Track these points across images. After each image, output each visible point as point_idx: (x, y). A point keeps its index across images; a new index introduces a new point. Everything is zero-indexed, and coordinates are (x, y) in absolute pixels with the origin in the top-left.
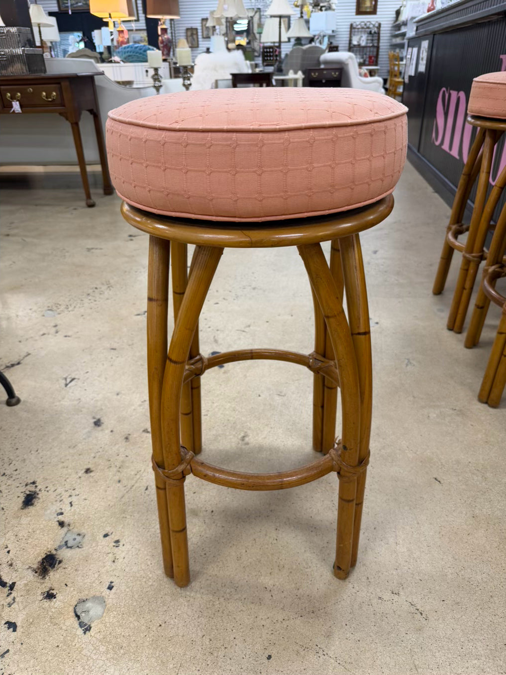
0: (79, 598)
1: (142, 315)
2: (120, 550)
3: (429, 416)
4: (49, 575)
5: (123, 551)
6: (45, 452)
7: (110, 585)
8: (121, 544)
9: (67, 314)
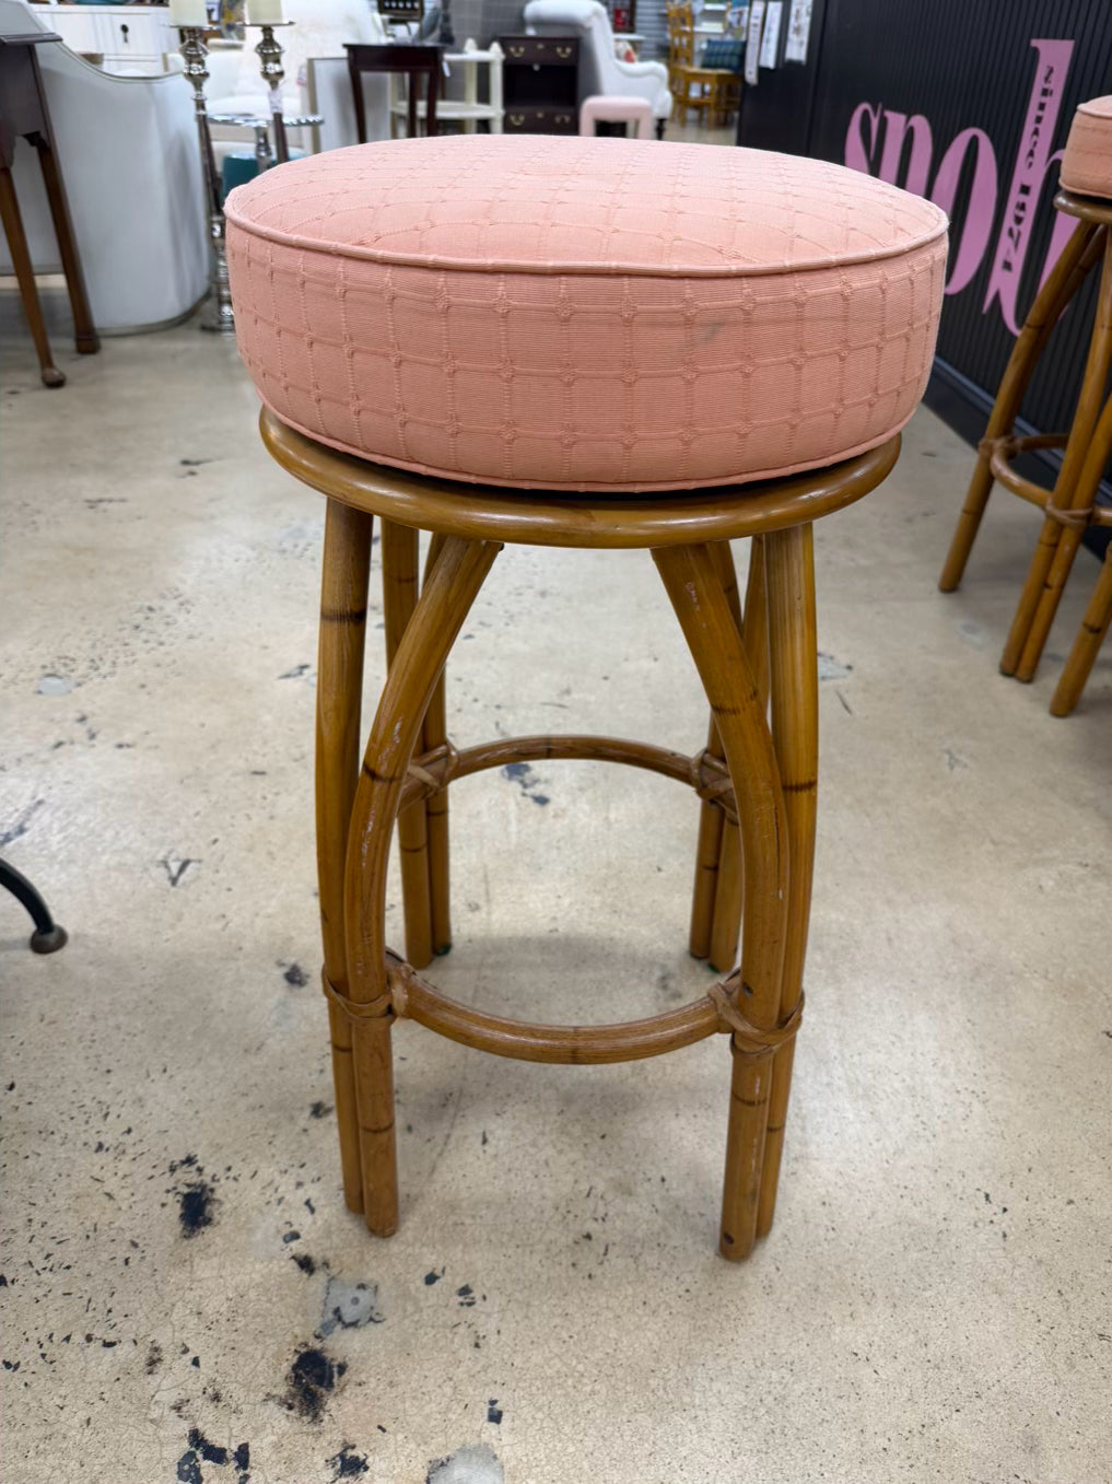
0: (429, 1458)
1: (294, 676)
2: (482, 1312)
3: (1040, 887)
4: (326, 1408)
5: (489, 1315)
6: (187, 1072)
7: (491, 1410)
8: (477, 1294)
9: (101, 684)
